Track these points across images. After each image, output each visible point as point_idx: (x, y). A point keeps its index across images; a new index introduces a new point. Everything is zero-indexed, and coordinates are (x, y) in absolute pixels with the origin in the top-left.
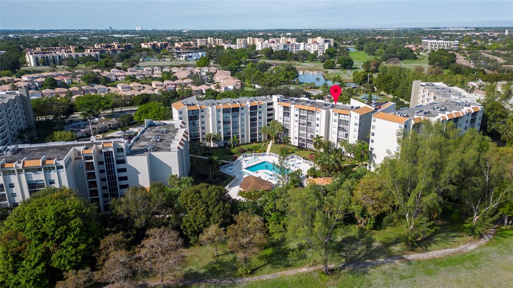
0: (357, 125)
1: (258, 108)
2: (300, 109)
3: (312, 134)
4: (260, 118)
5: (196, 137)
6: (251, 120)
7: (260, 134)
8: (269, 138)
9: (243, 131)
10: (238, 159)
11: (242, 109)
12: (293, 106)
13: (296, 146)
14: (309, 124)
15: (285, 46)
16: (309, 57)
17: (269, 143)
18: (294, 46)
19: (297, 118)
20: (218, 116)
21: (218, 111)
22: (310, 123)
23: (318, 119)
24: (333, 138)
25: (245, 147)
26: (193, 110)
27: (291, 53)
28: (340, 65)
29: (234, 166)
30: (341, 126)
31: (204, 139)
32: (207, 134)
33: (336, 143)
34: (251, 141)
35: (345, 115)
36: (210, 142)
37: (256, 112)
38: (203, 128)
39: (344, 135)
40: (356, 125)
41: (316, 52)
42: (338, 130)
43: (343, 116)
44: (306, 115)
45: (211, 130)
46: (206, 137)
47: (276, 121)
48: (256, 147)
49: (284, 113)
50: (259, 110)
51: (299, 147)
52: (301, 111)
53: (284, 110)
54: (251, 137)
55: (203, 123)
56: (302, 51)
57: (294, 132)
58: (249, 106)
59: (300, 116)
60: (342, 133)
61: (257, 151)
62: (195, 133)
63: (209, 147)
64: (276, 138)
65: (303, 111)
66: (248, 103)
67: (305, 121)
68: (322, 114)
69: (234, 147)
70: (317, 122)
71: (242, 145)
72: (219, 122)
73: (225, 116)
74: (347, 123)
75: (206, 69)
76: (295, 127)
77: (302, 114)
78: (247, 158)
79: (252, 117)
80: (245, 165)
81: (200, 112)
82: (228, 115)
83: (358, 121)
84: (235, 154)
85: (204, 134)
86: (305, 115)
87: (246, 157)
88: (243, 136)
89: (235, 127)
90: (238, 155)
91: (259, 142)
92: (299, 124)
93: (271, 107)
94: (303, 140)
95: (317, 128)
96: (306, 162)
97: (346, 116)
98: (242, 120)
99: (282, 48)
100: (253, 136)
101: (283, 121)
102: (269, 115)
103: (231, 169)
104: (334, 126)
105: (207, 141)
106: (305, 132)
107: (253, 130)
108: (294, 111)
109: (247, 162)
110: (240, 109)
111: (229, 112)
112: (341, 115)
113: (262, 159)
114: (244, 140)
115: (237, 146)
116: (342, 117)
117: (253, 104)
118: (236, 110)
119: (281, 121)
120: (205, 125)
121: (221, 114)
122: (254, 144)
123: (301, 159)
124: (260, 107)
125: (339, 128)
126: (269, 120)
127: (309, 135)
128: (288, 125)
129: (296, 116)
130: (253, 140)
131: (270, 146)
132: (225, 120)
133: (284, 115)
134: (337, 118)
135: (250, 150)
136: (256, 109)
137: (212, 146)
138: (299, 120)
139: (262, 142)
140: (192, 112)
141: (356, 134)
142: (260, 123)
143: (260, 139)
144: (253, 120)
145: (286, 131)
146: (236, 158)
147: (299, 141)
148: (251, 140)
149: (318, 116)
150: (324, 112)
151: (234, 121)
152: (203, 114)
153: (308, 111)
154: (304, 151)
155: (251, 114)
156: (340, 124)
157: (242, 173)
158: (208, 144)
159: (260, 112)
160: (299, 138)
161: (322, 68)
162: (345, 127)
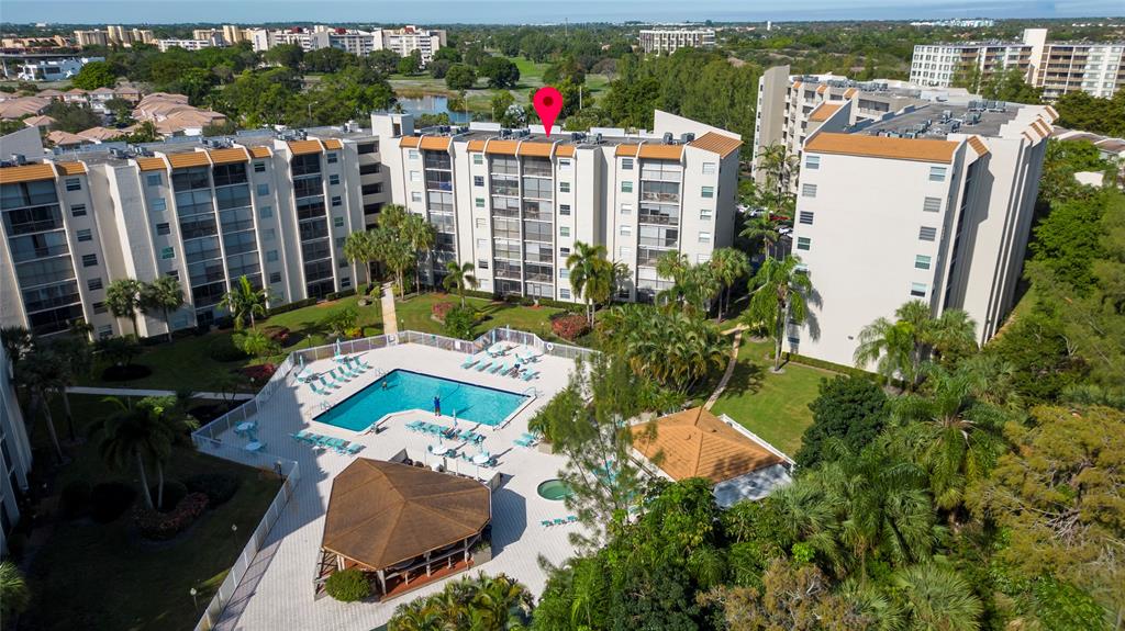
0: (710, 195)
1: (324, 162)
2: (491, 156)
3: (545, 244)
4: (336, 202)
5: (57, 301)
6: (303, 211)
7: (343, 264)
8: (379, 273)
9: (272, 256)
10: (276, 377)
11: (260, 168)
12: (461, 148)
13: (486, 295)
14: (530, 208)
15: (333, 40)
16: (400, 66)
17: (382, 294)
18: (358, 40)
19: (483, 193)
20: (155, 204)
21: (152, 179)
22: (535, 206)
23: (565, 188)
24: (621, 251)
25: (292, 321)
26: (24, 185)
27: (353, 56)
28: (488, 79)
29: (261, 417)
30: (652, 204)
31: (98, 307)
32: (110, 283)
33: (632, 267)
34: (310, 294)
35: (662, 161)
36: (133, 317)
37: (319, 180)
38: (89, 260)
39: (663, 235)
40: (706, 194)
41: (416, 54)
42: (639, 221)
43: (656, 167)
44: (515, 176)
45: (128, 263)
46: (106, 299)
47: (401, 208)
48: (342, 316)
49: (428, 176)
50: (327, 169)
51: (497, 296)
52: (496, 162)
53: (427, 164)
54: (308, 278)
55: (84, 237)
56: (379, 51)
57: (475, 242)
58: (289, 156)
59: (493, 183)
60: (654, 232)
61: (349, 333)
62: (53, 283)
63: (128, 337)
64: (410, 272)
65: (502, 162)
66: (280, 145)
67: (515, 201)
68: (577, 169)
69: (247, 323)
70: (563, 199)
71: (274, 312)
72: (162, 228)
73: (188, 201)
74: (670, 190)
75: (104, 95)
76: (475, 223)
77: (501, 176)
78: (312, 368)
79: (308, 199)
80: (311, 401)
81: (61, 190)
82: (200, 196)
83: (713, 181)
84: (255, 356)
85: (95, 285)
86: (510, 177)
87: (308, 361)
88: (275, 278)
89: (239, 245)
90: (272, 360)
91: (341, 295)
92: (493, 211)
93: (371, 158)
94: (513, 270)
95: (563, 221)
96: (556, 352)
97: (666, 167)
98: (265, 213)
99: (324, 43)
100: (317, 271)
101: (429, 206)
102: (368, 190)
103: (251, 435)
104: (624, 207)
105: (117, 314)
106: (516, 242)
107: (314, 251)
108: (466, 165)
109: (318, 384)
110: (250, 171)
111: (203, 183)
112: (647, 166)
113: (377, 361)
114: (283, 294)
115: (259, 318)
116: (652, 172)
117: (303, 150)
118: (231, 173)
119: (419, 208)
120: (100, 246)
121: (169, 193)
122: (325, 304)
123: (530, 341)
124: (332, 159)
125: (643, 215)
126: (371, 209)
127: (533, 249)
128: (449, 220)
129: (479, 182)
130: (320, 290)
131: (388, 303)
132: (191, 217)
133: (428, 186)
134: (632, 176)
135: (317, 330)
136: (317, 168)
137: (143, 332)
138: (492, 199)
139: (352, 293)
140: (20, 194)
141: (710, 227)
142: (339, 223)
143: (345, 282)
144: (310, 211)
145: (444, 243)
146: (263, 375)
147: (495, 274)
148: (310, 289)
149: (563, 174)
150: (586, 157)
151: (230, 219)
152: (78, 198)
153: (523, 158)
154: (520, 310)
155: (300, 188)
156: (646, 198)
157: (309, 450)
158: (121, 327)
159: (334, 181)
160: (496, 264)
161: (444, 88)
162: (666, 207)
